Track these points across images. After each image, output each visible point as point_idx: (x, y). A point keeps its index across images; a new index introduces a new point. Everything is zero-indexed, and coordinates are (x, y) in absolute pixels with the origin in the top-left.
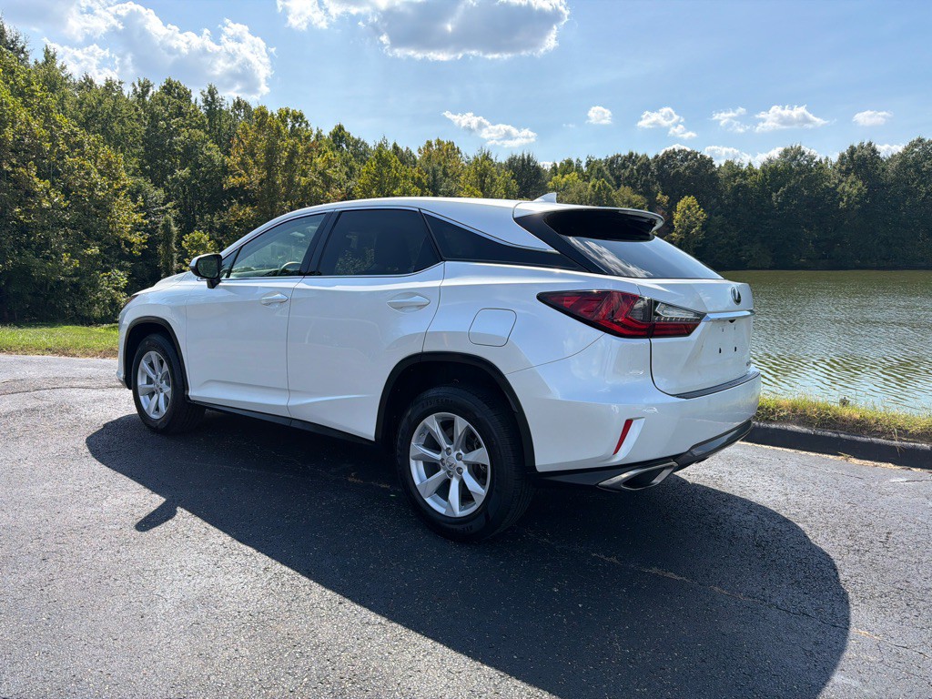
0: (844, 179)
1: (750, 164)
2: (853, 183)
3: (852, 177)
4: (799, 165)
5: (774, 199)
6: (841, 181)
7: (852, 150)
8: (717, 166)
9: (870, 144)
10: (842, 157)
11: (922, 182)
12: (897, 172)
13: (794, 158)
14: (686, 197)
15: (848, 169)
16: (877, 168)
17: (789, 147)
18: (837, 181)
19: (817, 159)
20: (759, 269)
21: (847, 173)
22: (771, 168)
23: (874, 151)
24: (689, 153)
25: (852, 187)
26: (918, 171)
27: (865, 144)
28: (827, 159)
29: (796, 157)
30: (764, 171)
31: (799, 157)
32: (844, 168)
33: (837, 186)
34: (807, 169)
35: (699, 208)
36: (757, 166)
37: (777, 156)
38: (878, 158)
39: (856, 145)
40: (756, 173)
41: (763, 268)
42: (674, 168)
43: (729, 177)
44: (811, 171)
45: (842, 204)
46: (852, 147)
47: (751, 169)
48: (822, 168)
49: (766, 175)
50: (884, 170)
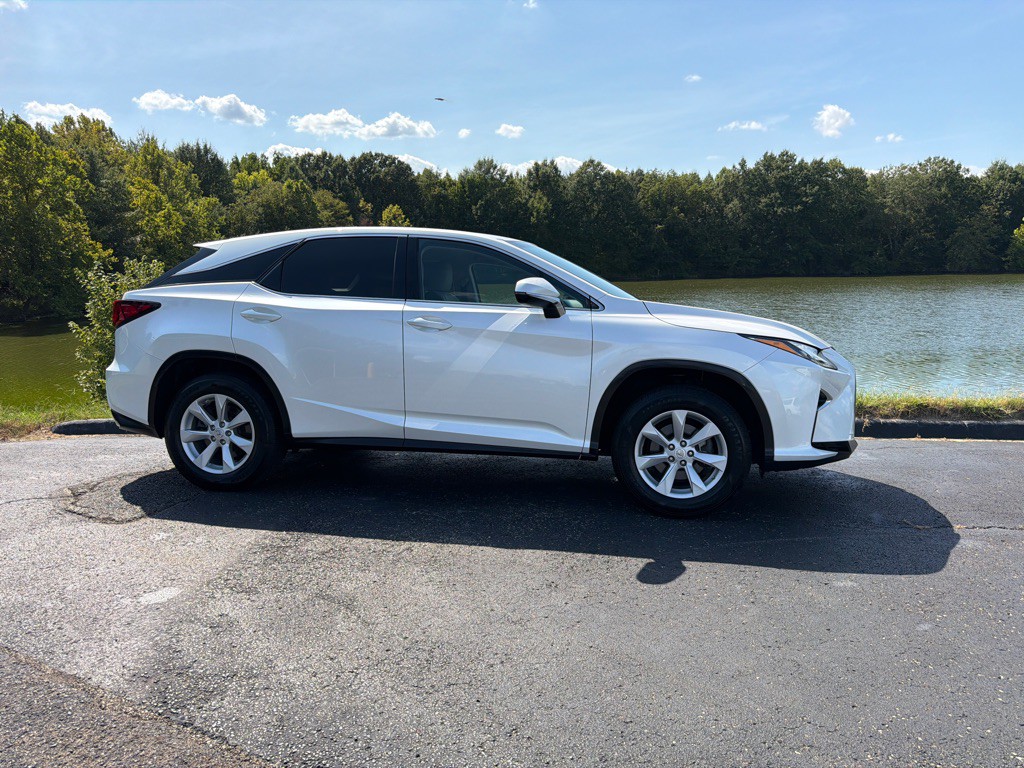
0: (533, 195)
1: (447, 174)
2: (540, 198)
3: (539, 193)
4: (493, 178)
5: (474, 212)
6: (530, 197)
7: (537, 167)
8: (416, 174)
9: (552, 162)
10: (530, 173)
11: (595, 200)
12: (576, 190)
13: (488, 171)
14: (391, 206)
15: (535, 185)
16: (559, 186)
17: (482, 159)
18: (527, 197)
19: (508, 174)
21: (534, 189)
22: (468, 180)
23: (556, 169)
24: (387, 158)
25: (539, 203)
26: (591, 190)
27: (548, 162)
29: (489, 169)
30: (462, 183)
31: (492, 170)
32: (532, 184)
33: (527, 201)
34: (498, 184)
35: (405, 218)
36: (455, 176)
37: (472, 168)
38: (559, 176)
39: (540, 163)
40: (454, 184)
42: (373, 172)
43: (428, 186)
44: (504, 185)
45: (533, 219)
46: (536, 164)
47: (450, 180)
48: (512, 182)
49: (464, 187)
50: (565, 188)
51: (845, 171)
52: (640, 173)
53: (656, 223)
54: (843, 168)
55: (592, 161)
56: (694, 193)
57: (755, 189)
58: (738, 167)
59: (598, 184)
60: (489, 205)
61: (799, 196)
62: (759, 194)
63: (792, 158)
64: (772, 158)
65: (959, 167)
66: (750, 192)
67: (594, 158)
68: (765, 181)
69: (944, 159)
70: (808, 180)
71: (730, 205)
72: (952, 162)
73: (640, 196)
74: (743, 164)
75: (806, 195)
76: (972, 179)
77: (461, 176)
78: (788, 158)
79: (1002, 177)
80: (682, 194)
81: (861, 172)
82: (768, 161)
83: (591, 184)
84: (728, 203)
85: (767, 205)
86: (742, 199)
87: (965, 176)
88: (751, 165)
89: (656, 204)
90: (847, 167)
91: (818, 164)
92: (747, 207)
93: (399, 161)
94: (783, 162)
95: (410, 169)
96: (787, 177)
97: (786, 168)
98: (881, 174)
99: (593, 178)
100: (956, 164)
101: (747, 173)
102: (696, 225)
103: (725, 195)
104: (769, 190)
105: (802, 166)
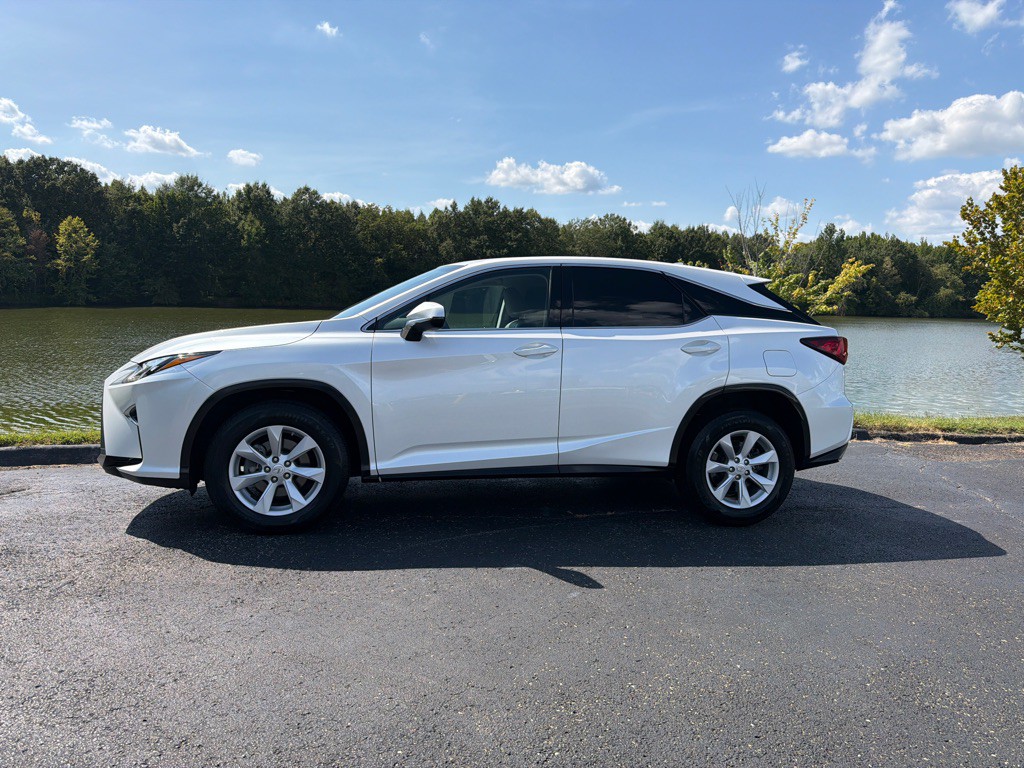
0: (243, 217)
1: (142, 187)
2: (252, 221)
3: (250, 216)
4: (197, 196)
5: (175, 229)
6: (240, 219)
7: (249, 189)
8: (103, 185)
9: (264, 186)
10: (239, 193)
11: (312, 228)
12: (290, 216)
13: (191, 188)
14: (70, 217)
15: (246, 207)
16: (272, 211)
17: (185, 176)
18: (236, 218)
19: (215, 193)
20: (166, 305)
21: (245, 211)
22: (168, 196)
23: (268, 192)
24: (66, 164)
25: (250, 225)
26: (307, 217)
27: (260, 185)
28: (224, 194)
29: (193, 187)
30: (160, 198)
31: (196, 188)
32: (242, 206)
33: (237, 223)
34: (203, 202)
35: (89, 232)
36: (152, 192)
37: (173, 184)
38: (272, 200)
39: (252, 184)
40: (152, 199)
41: (170, 305)
42: (48, 179)
43: (120, 200)
44: (210, 204)
45: (244, 243)
46: (248, 185)
47: (145, 194)
48: (220, 203)
49: (162, 203)
50: (278, 213)
51: (540, 220)
52: (355, 205)
53: (375, 256)
54: (539, 218)
55: (307, 189)
56: (411, 230)
57: (465, 231)
58: (450, 209)
59: (315, 213)
60: (192, 224)
61: (503, 240)
62: (469, 235)
63: (495, 205)
64: (479, 202)
65: (630, 224)
66: (461, 233)
67: (309, 186)
68: (474, 224)
69: (618, 217)
70: (511, 226)
71: (444, 244)
72: (625, 219)
73: (358, 228)
74: (454, 206)
75: (511, 239)
76: (640, 235)
77: (158, 190)
78: (492, 205)
79: (661, 235)
80: (400, 231)
81: (552, 222)
82: (476, 205)
83: (306, 211)
84: (442, 241)
85: (477, 247)
86: (454, 239)
87: (635, 233)
88: (461, 208)
89: (375, 238)
90: (543, 217)
91: (519, 212)
92: (459, 247)
93: (82, 170)
94: (489, 208)
95: (97, 179)
96: (493, 223)
97: (491, 215)
98: (570, 225)
99: (308, 205)
100: (628, 221)
101: (458, 215)
102: (413, 260)
103: (439, 234)
104: (477, 234)
105: (506, 213)
